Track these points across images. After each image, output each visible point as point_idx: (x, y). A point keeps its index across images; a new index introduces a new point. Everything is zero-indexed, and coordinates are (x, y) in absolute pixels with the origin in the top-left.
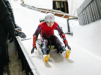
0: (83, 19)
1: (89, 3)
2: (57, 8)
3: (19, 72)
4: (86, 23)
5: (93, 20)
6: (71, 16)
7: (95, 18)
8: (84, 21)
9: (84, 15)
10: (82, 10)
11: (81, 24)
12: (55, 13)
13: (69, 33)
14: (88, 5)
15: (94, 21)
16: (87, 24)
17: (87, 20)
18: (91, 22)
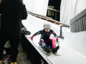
0: (74, 28)
1: (81, 17)
2: (49, 15)
3: (25, 61)
4: (76, 30)
5: (82, 30)
6: (61, 24)
7: (84, 28)
8: (75, 29)
9: (76, 25)
10: (75, 21)
11: (72, 31)
12: (48, 19)
13: (61, 37)
14: (80, 18)
15: (84, 30)
16: (77, 32)
17: (78, 28)
18: (81, 31)
